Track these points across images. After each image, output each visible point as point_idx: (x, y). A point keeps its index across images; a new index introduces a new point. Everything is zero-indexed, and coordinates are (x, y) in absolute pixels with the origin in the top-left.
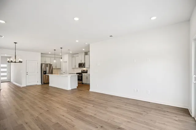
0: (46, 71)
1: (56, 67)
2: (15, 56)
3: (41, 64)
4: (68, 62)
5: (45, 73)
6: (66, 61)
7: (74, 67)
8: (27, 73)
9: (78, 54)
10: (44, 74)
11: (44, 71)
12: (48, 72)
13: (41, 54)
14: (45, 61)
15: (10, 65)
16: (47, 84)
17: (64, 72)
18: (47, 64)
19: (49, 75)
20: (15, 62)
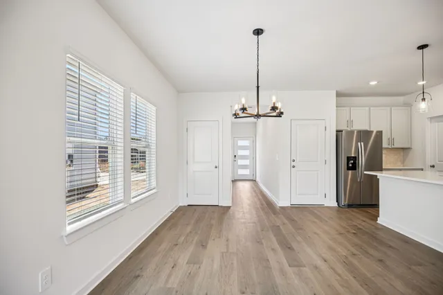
0: (355, 159)
2: (258, 87)
3: (337, 131)
5: (352, 164)
8: (293, 164)
10: (349, 168)
11: (349, 159)
12: (362, 161)
13: (339, 95)
14: (350, 122)
15: (254, 142)
16: (370, 210)
17: (433, 166)
18: (359, 132)
19: (378, 174)
20: (258, 116)
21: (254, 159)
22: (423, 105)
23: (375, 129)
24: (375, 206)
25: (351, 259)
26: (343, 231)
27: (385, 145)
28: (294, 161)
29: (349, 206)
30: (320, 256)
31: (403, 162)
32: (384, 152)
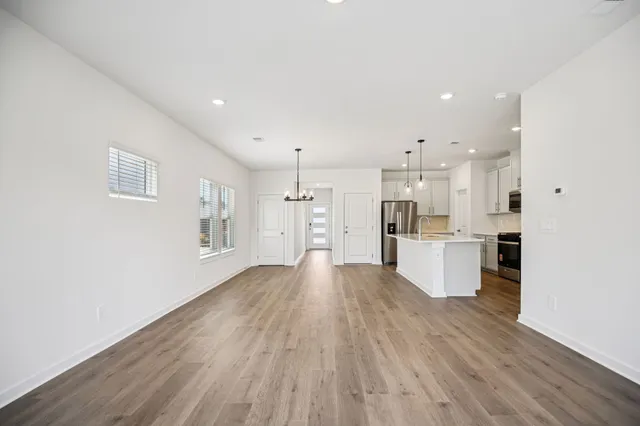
0: (394, 225)
1: (431, 209)
3: (383, 202)
4: (469, 192)
5: (392, 229)
6: (463, 188)
7: (494, 211)
8: (346, 230)
10: (389, 233)
11: (389, 225)
12: (399, 227)
13: (383, 171)
14: (397, 194)
15: (330, 209)
17: (459, 231)
18: (398, 204)
21: (330, 226)
28: (347, 227)
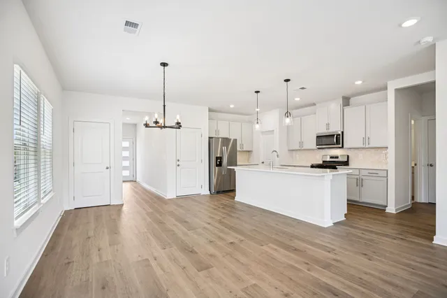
0: (221, 158)
2: (164, 106)
3: (209, 138)
4: (277, 132)
5: (219, 162)
6: (271, 130)
8: (178, 163)
9: (314, 104)
10: (217, 165)
11: (217, 158)
12: (225, 161)
13: (210, 110)
14: (217, 131)
15: (134, 144)
16: (231, 194)
17: (263, 163)
18: (223, 139)
19: (236, 168)
20: (165, 127)
22: (257, 126)
23: (232, 138)
24: (234, 191)
25: (223, 220)
26: (215, 207)
27: (238, 149)
28: (178, 161)
29: (218, 192)
30: (205, 222)
31: (248, 160)
32: (238, 153)
